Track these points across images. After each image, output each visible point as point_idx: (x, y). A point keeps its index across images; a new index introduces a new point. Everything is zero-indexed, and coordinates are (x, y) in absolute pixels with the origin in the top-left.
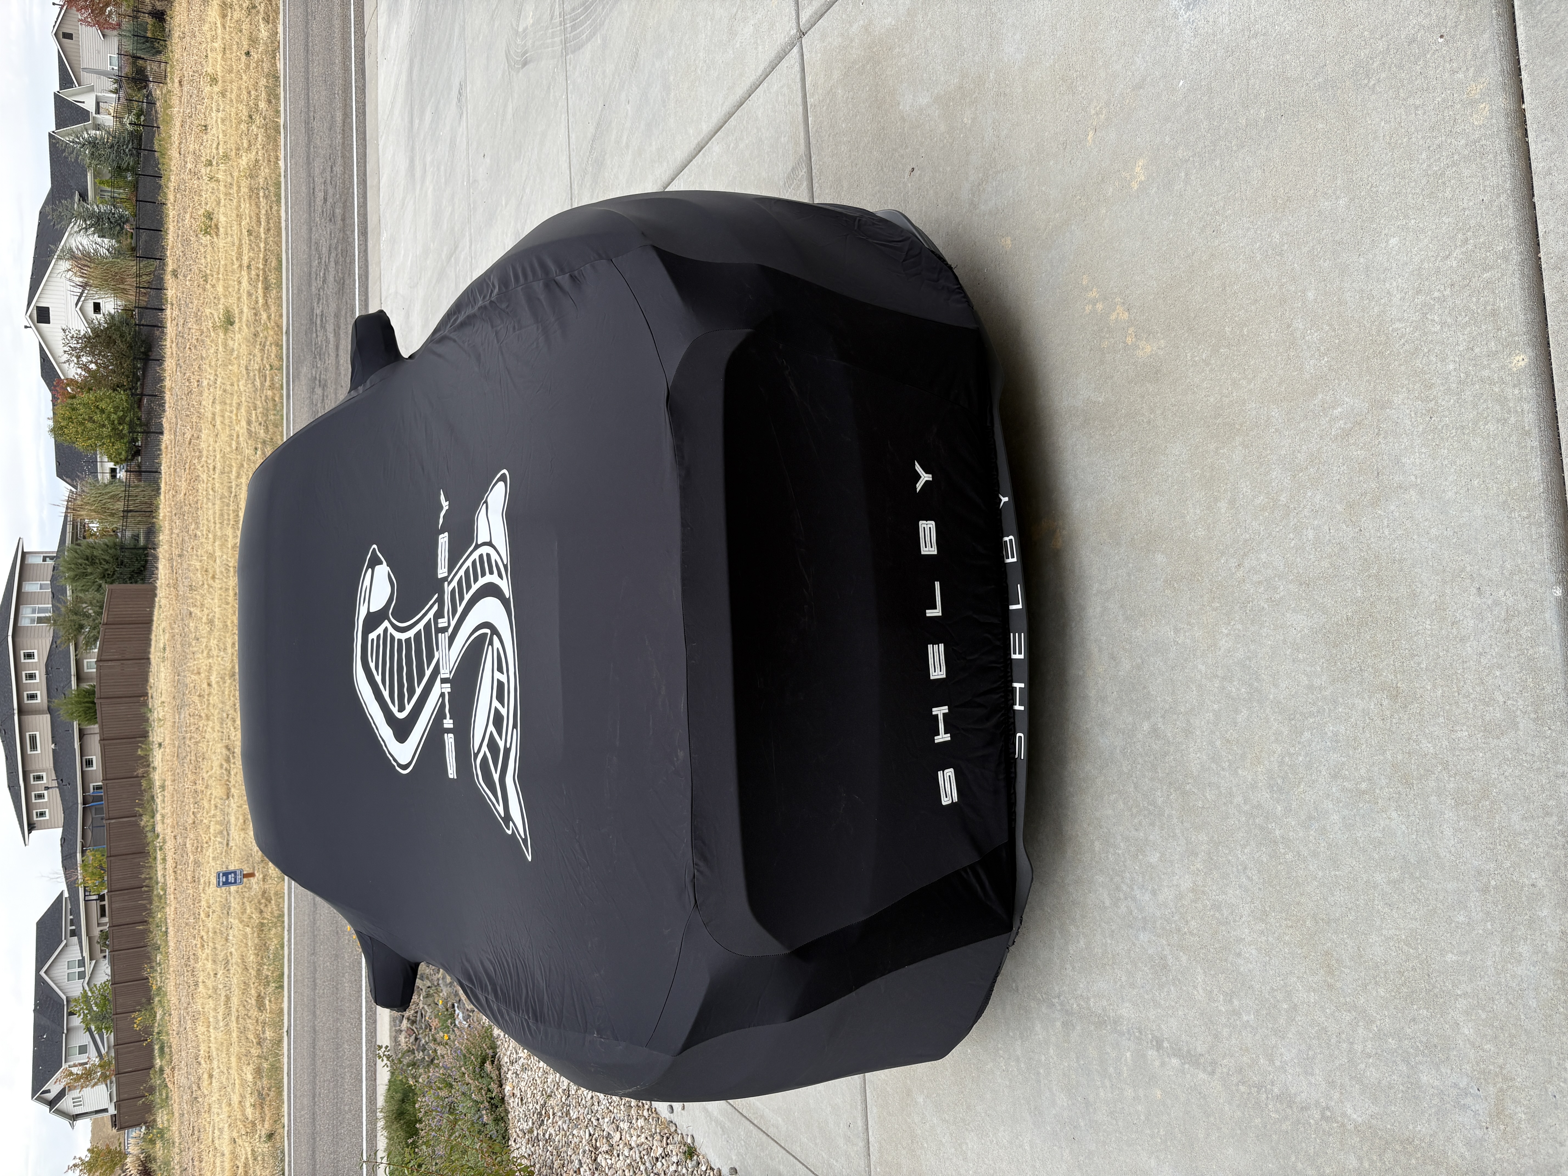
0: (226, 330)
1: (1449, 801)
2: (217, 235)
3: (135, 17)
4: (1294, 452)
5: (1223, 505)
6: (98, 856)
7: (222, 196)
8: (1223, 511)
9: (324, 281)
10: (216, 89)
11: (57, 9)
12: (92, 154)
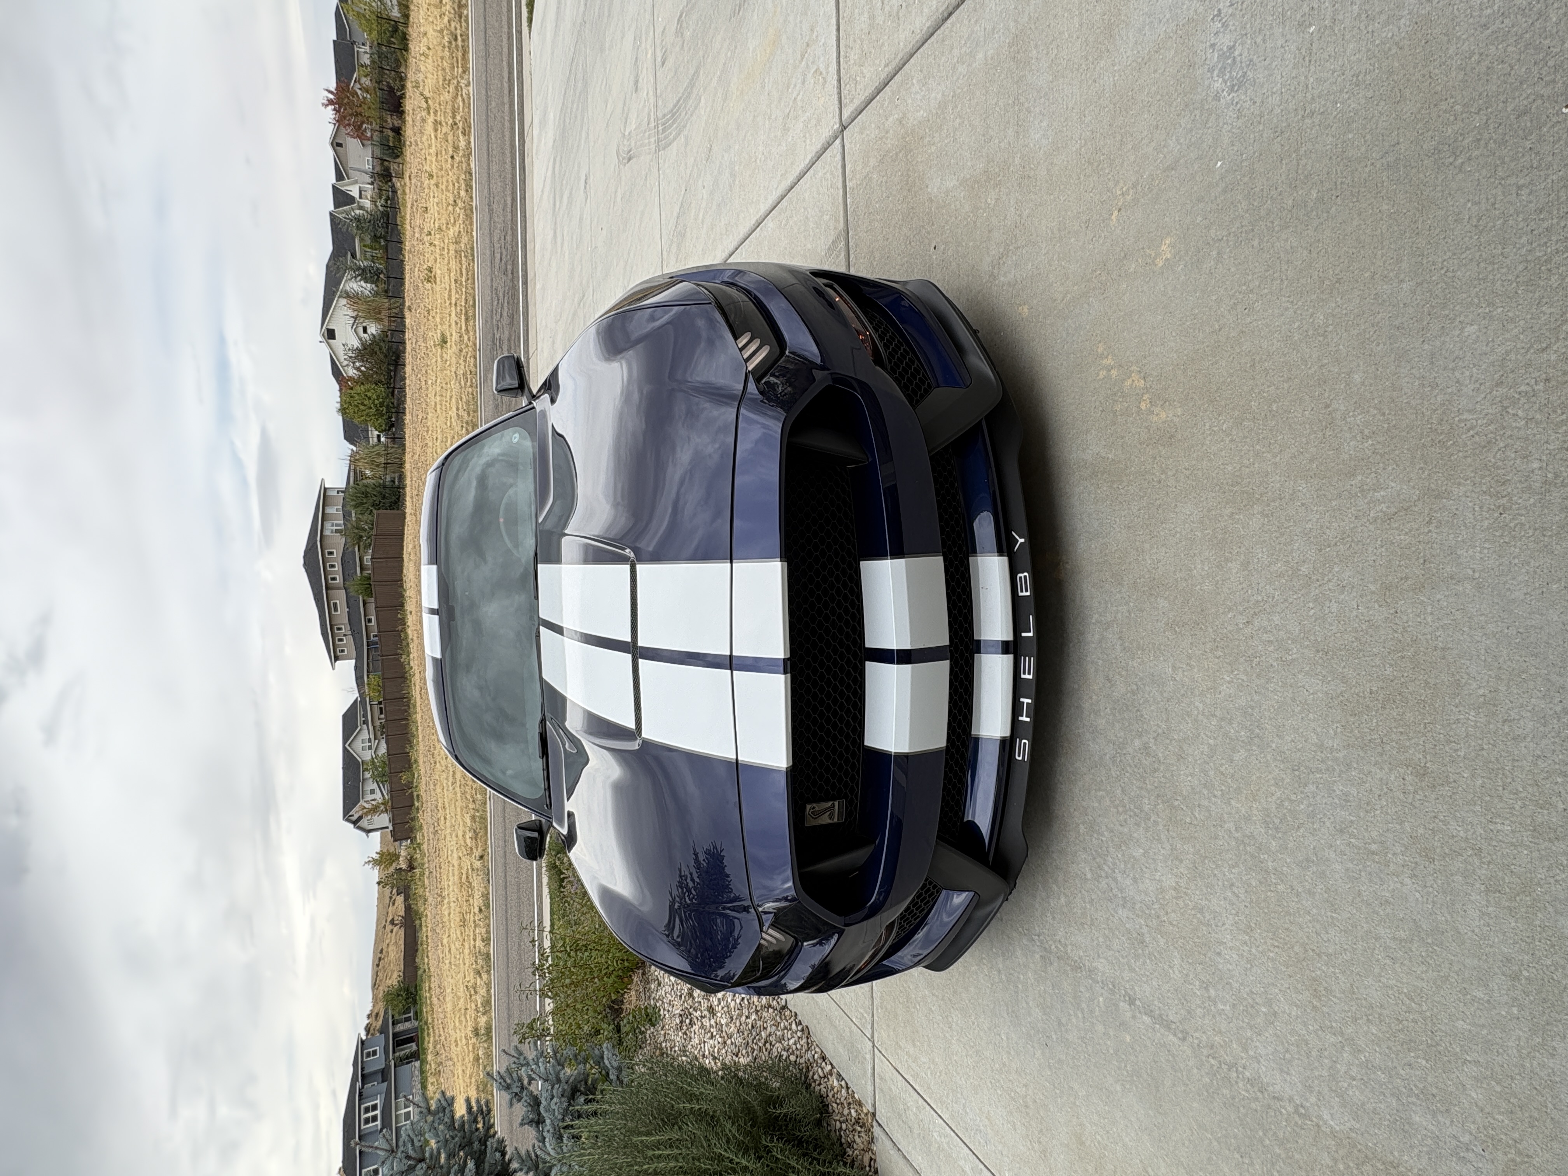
0: (442, 347)
1: (1478, 886)
2: (435, 283)
3: (381, 132)
4: (1322, 527)
5: (1234, 567)
6: (377, 678)
7: (438, 257)
8: (1234, 571)
9: (501, 316)
10: (433, 182)
11: (332, 126)
12: (357, 226)
